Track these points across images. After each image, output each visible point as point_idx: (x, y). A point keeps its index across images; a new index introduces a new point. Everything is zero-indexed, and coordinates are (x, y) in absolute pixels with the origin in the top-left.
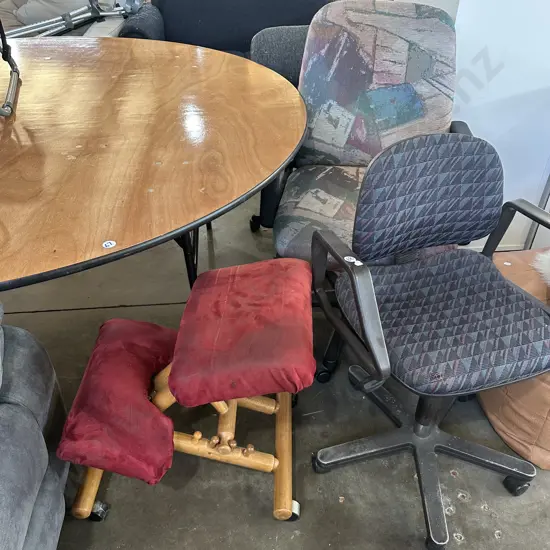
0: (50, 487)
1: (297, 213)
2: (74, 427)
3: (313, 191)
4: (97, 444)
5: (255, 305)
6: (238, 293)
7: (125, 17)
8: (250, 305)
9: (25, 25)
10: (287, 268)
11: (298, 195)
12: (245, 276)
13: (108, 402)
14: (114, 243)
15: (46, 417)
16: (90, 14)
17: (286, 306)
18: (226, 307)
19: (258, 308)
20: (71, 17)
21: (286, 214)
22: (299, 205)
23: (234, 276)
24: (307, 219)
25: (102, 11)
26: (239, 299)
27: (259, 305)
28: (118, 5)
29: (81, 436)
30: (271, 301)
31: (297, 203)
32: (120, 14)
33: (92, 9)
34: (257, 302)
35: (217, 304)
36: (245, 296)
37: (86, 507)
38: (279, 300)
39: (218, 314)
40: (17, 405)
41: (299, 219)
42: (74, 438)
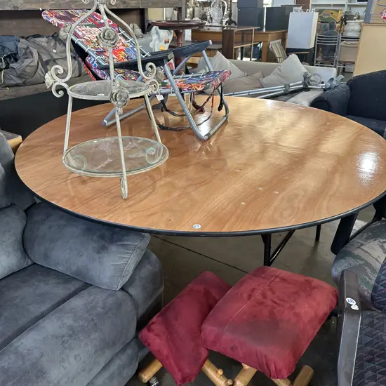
0: (129, 351)
1: (357, 252)
2: (153, 323)
3: (381, 240)
4: (158, 341)
5: (275, 303)
6: (271, 289)
7: (325, 90)
8: (272, 300)
9: (263, 87)
10: (314, 288)
11: (367, 239)
12: (284, 280)
13: (177, 319)
14: (200, 226)
15: (145, 310)
16: (302, 86)
17: (295, 313)
18: (258, 295)
19: (275, 305)
20: (290, 86)
21: (349, 249)
22: (362, 247)
23: (276, 277)
24: (362, 260)
25: (310, 85)
26: (269, 293)
27: (278, 305)
28: (323, 83)
29: (153, 331)
30: (287, 305)
31: (362, 245)
32: (322, 88)
33: (304, 83)
34: (277, 301)
35: (253, 290)
36: (274, 293)
37: (146, 376)
38: (292, 308)
39: (250, 297)
40: (131, 295)
41: (357, 257)
42: (149, 330)
